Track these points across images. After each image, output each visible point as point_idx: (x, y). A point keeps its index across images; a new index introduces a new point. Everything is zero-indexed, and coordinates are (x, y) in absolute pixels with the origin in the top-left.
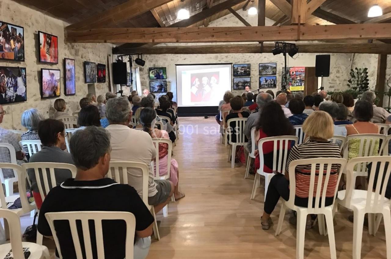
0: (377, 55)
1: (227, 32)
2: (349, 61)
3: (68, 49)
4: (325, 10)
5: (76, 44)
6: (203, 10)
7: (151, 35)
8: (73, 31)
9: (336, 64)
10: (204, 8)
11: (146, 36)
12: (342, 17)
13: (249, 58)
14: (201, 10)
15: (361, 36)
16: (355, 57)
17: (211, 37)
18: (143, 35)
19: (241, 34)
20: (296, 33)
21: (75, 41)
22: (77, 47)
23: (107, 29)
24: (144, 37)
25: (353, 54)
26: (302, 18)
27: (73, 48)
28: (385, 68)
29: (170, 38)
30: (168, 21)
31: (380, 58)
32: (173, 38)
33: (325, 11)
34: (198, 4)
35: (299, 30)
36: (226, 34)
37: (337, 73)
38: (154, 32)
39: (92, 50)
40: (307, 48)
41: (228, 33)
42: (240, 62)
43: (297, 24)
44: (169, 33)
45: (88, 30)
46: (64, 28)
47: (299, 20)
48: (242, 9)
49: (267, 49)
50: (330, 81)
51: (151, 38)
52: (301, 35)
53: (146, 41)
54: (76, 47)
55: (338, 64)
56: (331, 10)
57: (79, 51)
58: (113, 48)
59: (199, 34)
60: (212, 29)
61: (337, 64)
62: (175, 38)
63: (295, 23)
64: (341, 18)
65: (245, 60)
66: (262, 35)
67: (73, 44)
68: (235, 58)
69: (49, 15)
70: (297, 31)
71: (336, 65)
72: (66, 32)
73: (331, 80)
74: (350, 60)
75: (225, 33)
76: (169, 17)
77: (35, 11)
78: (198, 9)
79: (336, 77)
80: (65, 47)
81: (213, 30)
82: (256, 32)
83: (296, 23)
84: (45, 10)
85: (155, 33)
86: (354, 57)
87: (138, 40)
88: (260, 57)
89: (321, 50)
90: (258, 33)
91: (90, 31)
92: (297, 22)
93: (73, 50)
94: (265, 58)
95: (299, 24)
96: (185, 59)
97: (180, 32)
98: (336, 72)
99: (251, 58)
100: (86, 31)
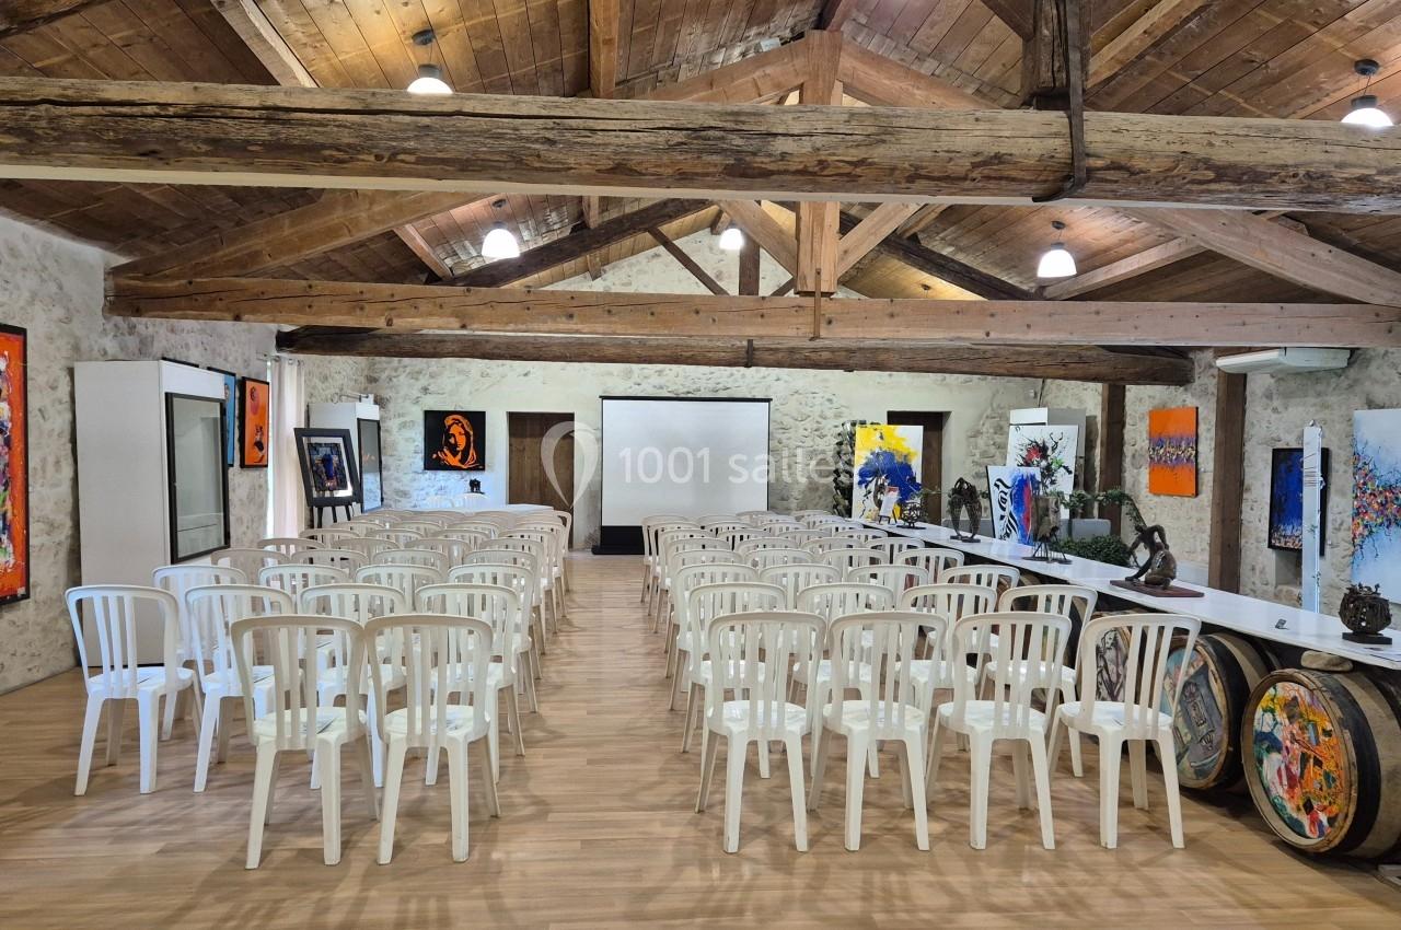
0: (1099, 386)
1: (611, 308)
2: (1029, 397)
3: (115, 336)
4: (935, 249)
5: (144, 320)
6: (573, 230)
7: (382, 306)
8: (132, 282)
9: (992, 404)
10: (575, 226)
11: (367, 306)
12: (985, 271)
13: (730, 380)
14: (567, 232)
15: (988, 334)
16: (1046, 388)
17: (564, 319)
18: (358, 303)
19: (652, 314)
20: (810, 319)
21: (138, 312)
22: (147, 328)
23: (243, 281)
24: (362, 309)
25: (1041, 380)
26: (824, 276)
27: (132, 329)
28: (1123, 425)
29: (441, 316)
30: (463, 257)
31: (1106, 394)
32: (452, 315)
33: (934, 253)
34: (554, 214)
35: (816, 309)
36: (609, 311)
37: (996, 433)
38: (393, 295)
39: (199, 337)
40: (882, 357)
41: (614, 309)
42: (702, 389)
43: (811, 294)
44: (438, 301)
45: (183, 282)
46: (105, 273)
47: (818, 283)
48: (708, 230)
49: (767, 356)
50: (977, 458)
51: (383, 315)
52: (823, 325)
53: (366, 323)
54: (144, 328)
55: (999, 406)
56: (951, 249)
57: (152, 342)
58: (279, 332)
59: (528, 309)
60: (569, 297)
61: (995, 405)
62: (457, 317)
63: (805, 289)
64: (979, 273)
65: (718, 383)
66: (714, 320)
67: (134, 319)
68: (686, 378)
69: (55, 233)
70: (812, 312)
71: (993, 410)
72: (111, 283)
73: (978, 456)
74: (1033, 395)
75: (607, 308)
76: (464, 247)
77: (11, 221)
78: (556, 227)
79: (994, 444)
80: (104, 330)
81: (572, 298)
82: (697, 312)
83: (810, 290)
84: (42, 219)
85: (395, 299)
86: (1043, 388)
87: (340, 318)
88: (764, 377)
89: (924, 365)
90: (701, 314)
91: (190, 283)
92: (811, 288)
93: (132, 337)
94: (778, 380)
95: (818, 295)
96: (526, 375)
97: (472, 299)
98: (992, 431)
99: (736, 381)
100: (176, 283)
